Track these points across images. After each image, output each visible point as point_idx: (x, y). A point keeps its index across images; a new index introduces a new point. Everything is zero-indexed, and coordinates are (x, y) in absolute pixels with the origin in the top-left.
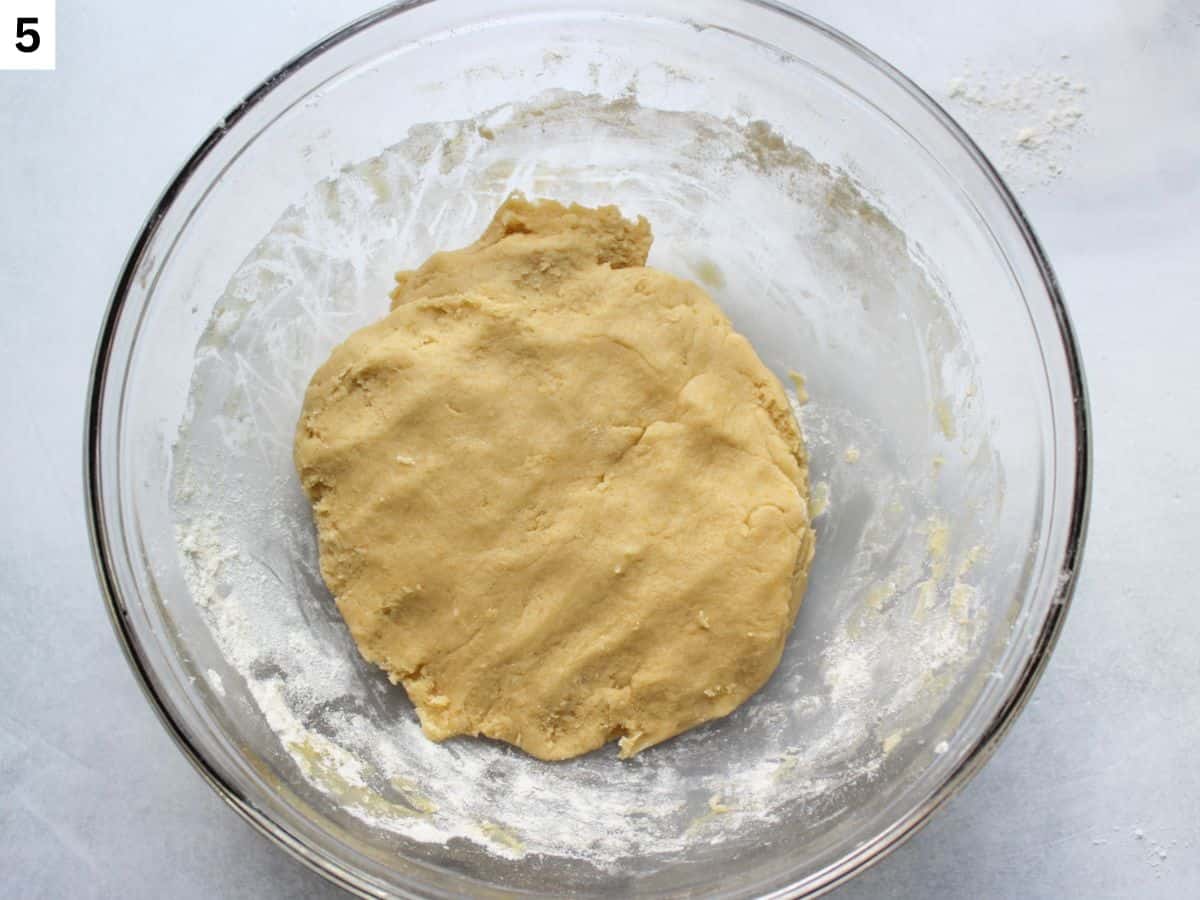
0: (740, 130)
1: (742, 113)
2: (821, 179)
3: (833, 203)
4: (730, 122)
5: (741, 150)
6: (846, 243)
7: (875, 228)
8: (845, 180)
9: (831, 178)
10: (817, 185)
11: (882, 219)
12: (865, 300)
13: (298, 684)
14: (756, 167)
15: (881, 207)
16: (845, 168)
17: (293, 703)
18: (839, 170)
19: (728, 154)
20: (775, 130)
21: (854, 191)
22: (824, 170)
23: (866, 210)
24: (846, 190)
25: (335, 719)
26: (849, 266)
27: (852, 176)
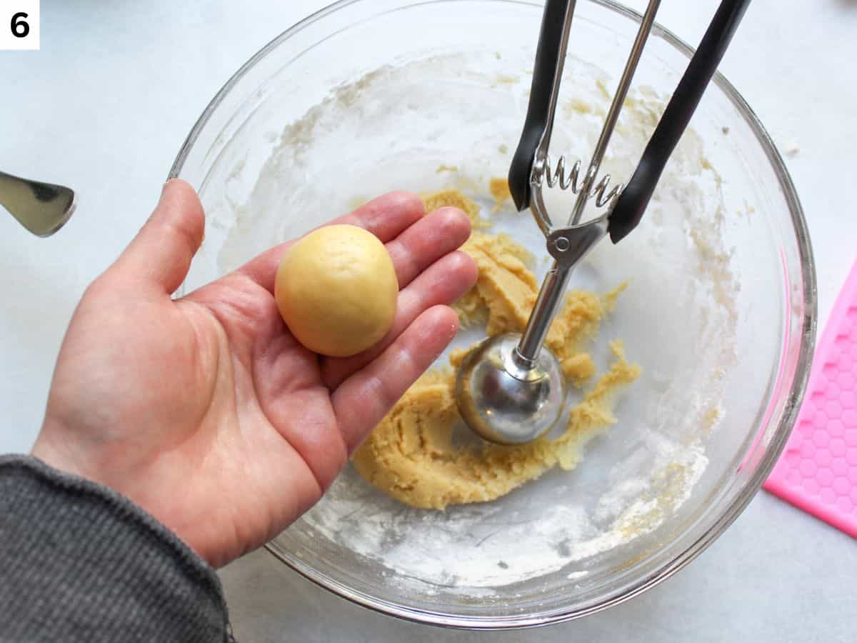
0: (282, 146)
1: (273, 140)
2: (331, 106)
3: (348, 105)
4: (276, 150)
5: (292, 152)
6: (373, 106)
7: (373, 82)
8: (339, 90)
9: (333, 99)
10: (333, 110)
11: (371, 76)
12: (411, 107)
13: (575, 532)
14: (306, 147)
15: (363, 74)
16: (331, 87)
17: (587, 537)
18: (331, 91)
19: (291, 161)
20: (292, 123)
21: (346, 88)
22: (327, 102)
23: (361, 85)
24: (344, 92)
25: (603, 514)
26: (388, 110)
27: (338, 84)
